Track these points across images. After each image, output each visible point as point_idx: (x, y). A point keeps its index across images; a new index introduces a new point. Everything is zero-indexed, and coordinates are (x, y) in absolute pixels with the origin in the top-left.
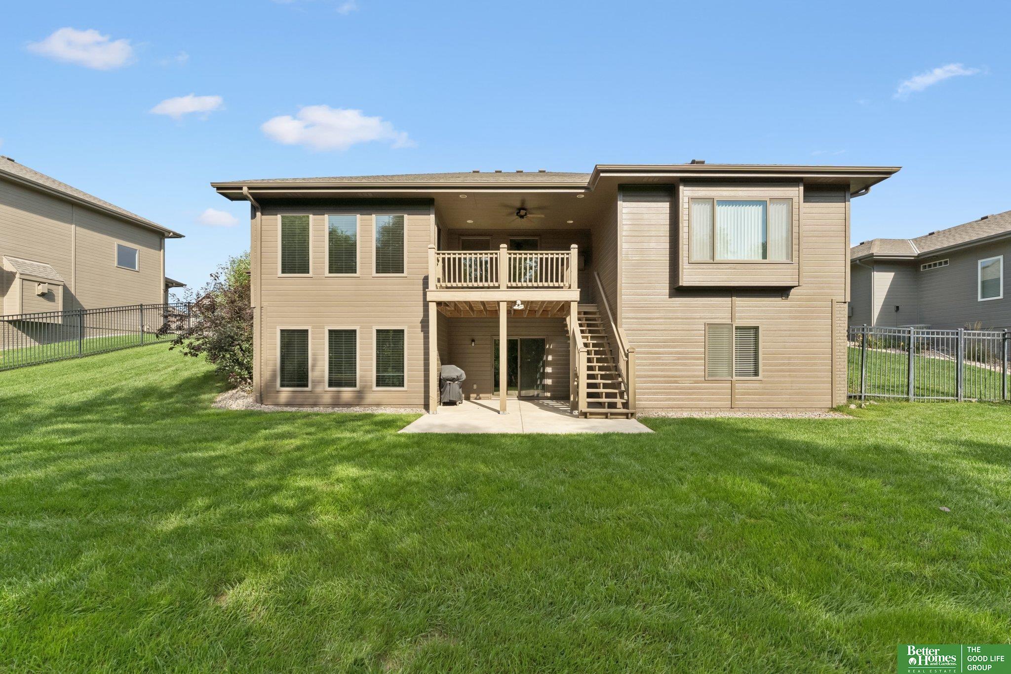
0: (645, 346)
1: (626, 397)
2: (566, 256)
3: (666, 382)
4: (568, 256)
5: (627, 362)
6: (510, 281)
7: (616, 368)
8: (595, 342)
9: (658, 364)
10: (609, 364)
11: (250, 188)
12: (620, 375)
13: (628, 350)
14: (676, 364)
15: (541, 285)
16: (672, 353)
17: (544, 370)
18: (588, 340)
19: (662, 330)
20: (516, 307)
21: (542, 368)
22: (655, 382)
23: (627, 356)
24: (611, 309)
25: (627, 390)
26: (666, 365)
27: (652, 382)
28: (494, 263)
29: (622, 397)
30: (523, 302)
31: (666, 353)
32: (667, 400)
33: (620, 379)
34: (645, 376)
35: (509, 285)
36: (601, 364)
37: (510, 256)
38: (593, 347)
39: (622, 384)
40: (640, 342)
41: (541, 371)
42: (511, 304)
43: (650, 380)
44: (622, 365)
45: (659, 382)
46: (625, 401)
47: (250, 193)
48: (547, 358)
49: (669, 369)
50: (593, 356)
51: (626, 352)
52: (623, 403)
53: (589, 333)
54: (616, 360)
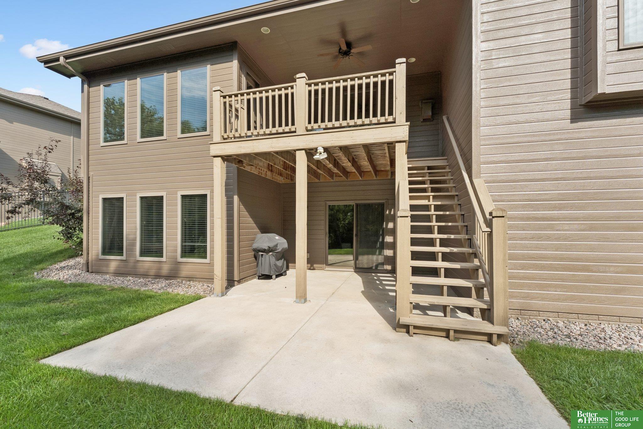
0: (524, 207)
1: (487, 297)
2: (387, 78)
3: (565, 268)
4: (391, 77)
5: (490, 235)
6: (310, 122)
7: (470, 243)
8: (439, 203)
9: (548, 238)
10: (458, 236)
11: (66, 57)
12: (475, 255)
13: (491, 214)
14: (586, 238)
15: (353, 124)
16: (576, 219)
17: (383, 239)
18: (429, 201)
19: (556, 179)
20: (317, 157)
21: (381, 237)
22: (543, 268)
23: (489, 224)
24: (463, 155)
25: (490, 284)
26: (566, 238)
27: (536, 267)
28: (290, 100)
29: (480, 296)
30: (326, 150)
31: (565, 218)
32: (566, 299)
33: (476, 262)
34: (524, 257)
35: (309, 128)
36: (445, 236)
37: (310, 88)
38: (435, 211)
39: (480, 270)
40: (514, 201)
41: (381, 240)
42: (310, 153)
43: (534, 264)
44: (480, 240)
45: (551, 268)
46: (485, 307)
47: (68, 63)
48: (387, 225)
49: (571, 245)
50: (434, 223)
51: (488, 216)
52: (482, 310)
53: (432, 192)
54: (470, 229)
